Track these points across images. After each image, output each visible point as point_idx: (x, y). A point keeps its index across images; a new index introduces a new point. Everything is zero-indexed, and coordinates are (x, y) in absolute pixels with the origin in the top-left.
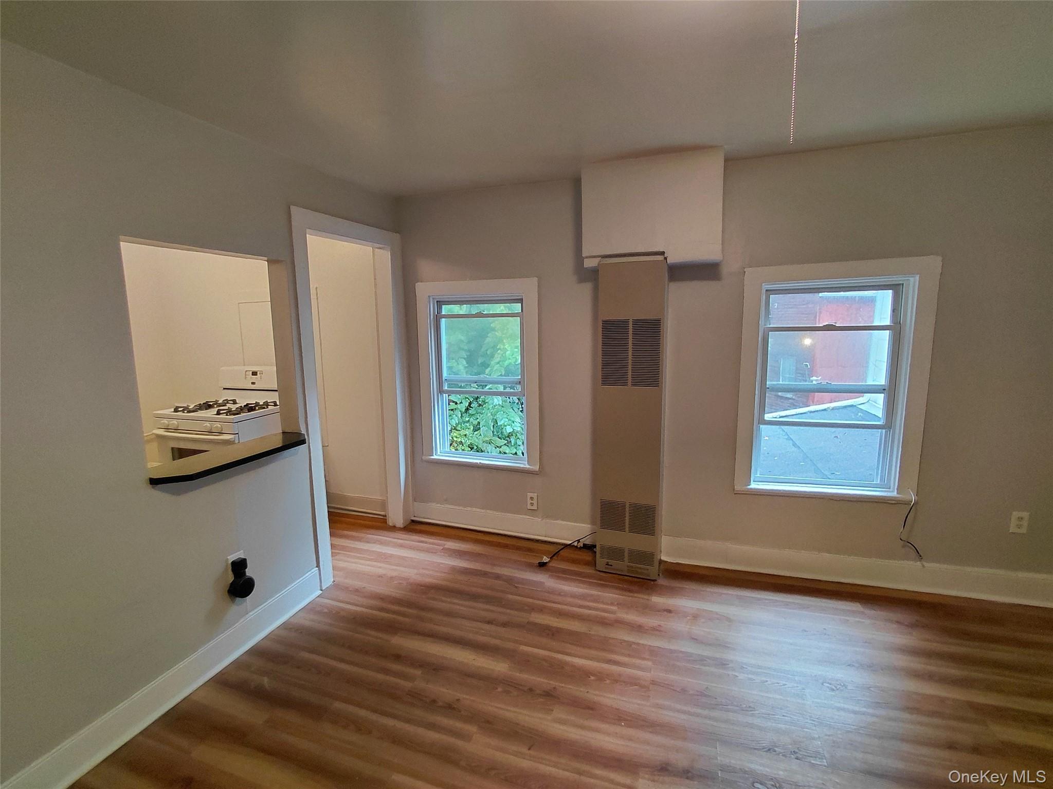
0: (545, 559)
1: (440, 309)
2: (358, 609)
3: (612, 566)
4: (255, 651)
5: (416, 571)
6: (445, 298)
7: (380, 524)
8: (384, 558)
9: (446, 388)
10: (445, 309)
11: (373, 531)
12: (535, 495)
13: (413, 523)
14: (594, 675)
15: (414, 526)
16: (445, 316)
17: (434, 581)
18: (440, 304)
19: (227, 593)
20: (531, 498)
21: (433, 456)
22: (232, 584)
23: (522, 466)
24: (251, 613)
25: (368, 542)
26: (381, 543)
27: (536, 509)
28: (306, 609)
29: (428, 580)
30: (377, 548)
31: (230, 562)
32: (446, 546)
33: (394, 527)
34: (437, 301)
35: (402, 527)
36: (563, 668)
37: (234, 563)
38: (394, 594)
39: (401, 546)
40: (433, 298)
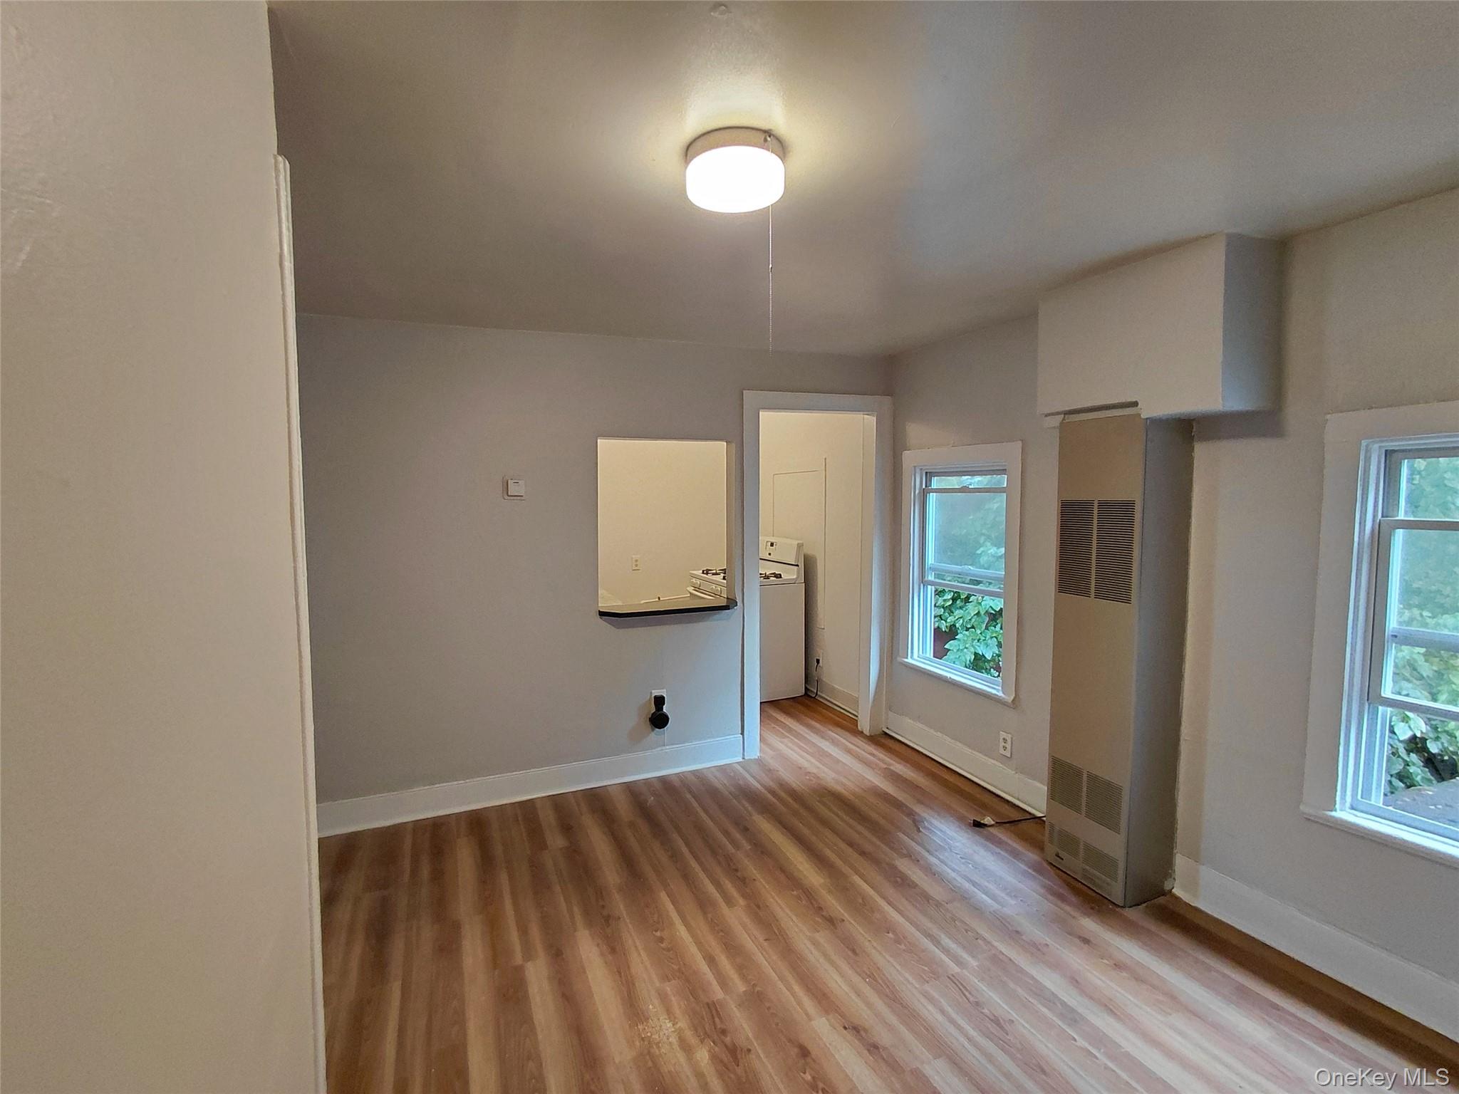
0: (988, 820)
1: (928, 483)
2: (759, 786)
3: (1062, 859)
4: (663, 780)
5: (834, 775)
6: (939, 468)
7: (848, 724)
8: (821, 755)
9: (931, 577)
10: (936, 483)
11: (839, 730)
12: (1009, 737)
13: (884, 736)
14: (894, 932)
15: (883, 740)
16: (937, 491)
17: (843, 791)
18: (929, 475)
19: (648, 722)
20: (1004, 739)
21: (907, 658)
22: (653, 714)
23: (994, 692)
24: (667, 747)
25: (823, 737)
26: (834, 742)
27: (1009, 756)
28: (722, 769)
29: (839, 788)
30: (825, 745)
31: (653, 696)
32: (892, 768)
33: (862, 732)
34: (926, 473)
35: (868, 734)
36: (873, 912)
37: (656, 698)
38: (794, 785)
39: (849, 751)
40: (921, 469)
